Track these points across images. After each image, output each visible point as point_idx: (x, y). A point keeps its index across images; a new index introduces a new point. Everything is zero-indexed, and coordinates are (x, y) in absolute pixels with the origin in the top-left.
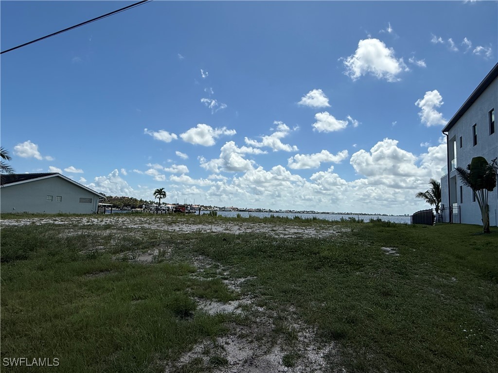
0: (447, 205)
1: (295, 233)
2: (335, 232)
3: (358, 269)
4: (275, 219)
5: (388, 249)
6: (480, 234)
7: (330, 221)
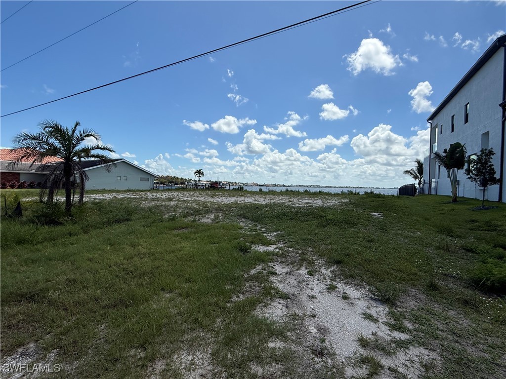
0: (427, 180)
1: (307, 203)
2: (336, 202)
3: (352, 227)
4: (290, 193)
5: (376, 214)
6: (449, 203)
7: (333, 193)
